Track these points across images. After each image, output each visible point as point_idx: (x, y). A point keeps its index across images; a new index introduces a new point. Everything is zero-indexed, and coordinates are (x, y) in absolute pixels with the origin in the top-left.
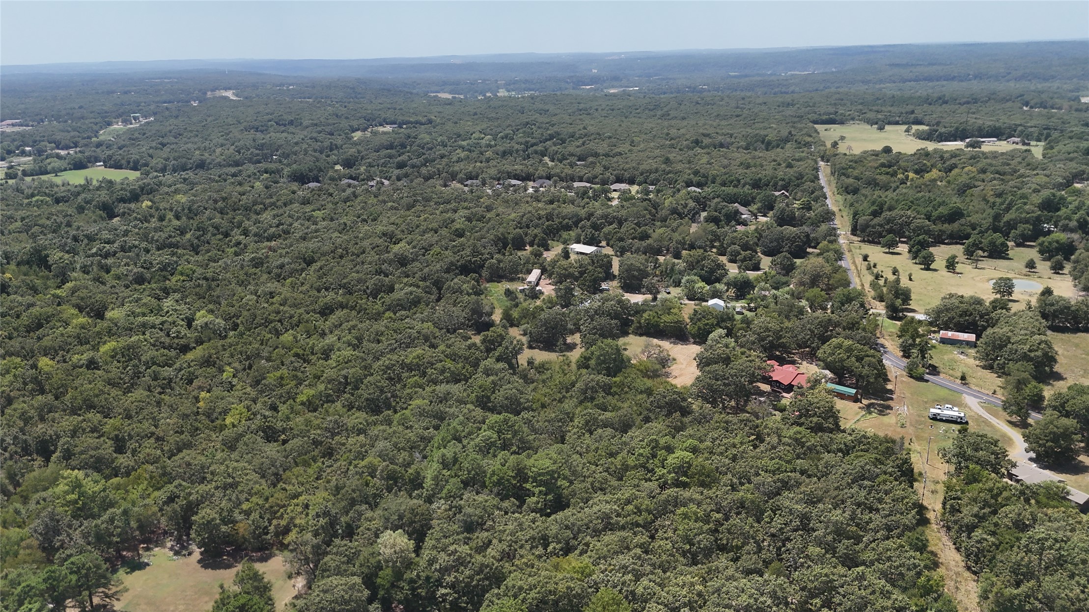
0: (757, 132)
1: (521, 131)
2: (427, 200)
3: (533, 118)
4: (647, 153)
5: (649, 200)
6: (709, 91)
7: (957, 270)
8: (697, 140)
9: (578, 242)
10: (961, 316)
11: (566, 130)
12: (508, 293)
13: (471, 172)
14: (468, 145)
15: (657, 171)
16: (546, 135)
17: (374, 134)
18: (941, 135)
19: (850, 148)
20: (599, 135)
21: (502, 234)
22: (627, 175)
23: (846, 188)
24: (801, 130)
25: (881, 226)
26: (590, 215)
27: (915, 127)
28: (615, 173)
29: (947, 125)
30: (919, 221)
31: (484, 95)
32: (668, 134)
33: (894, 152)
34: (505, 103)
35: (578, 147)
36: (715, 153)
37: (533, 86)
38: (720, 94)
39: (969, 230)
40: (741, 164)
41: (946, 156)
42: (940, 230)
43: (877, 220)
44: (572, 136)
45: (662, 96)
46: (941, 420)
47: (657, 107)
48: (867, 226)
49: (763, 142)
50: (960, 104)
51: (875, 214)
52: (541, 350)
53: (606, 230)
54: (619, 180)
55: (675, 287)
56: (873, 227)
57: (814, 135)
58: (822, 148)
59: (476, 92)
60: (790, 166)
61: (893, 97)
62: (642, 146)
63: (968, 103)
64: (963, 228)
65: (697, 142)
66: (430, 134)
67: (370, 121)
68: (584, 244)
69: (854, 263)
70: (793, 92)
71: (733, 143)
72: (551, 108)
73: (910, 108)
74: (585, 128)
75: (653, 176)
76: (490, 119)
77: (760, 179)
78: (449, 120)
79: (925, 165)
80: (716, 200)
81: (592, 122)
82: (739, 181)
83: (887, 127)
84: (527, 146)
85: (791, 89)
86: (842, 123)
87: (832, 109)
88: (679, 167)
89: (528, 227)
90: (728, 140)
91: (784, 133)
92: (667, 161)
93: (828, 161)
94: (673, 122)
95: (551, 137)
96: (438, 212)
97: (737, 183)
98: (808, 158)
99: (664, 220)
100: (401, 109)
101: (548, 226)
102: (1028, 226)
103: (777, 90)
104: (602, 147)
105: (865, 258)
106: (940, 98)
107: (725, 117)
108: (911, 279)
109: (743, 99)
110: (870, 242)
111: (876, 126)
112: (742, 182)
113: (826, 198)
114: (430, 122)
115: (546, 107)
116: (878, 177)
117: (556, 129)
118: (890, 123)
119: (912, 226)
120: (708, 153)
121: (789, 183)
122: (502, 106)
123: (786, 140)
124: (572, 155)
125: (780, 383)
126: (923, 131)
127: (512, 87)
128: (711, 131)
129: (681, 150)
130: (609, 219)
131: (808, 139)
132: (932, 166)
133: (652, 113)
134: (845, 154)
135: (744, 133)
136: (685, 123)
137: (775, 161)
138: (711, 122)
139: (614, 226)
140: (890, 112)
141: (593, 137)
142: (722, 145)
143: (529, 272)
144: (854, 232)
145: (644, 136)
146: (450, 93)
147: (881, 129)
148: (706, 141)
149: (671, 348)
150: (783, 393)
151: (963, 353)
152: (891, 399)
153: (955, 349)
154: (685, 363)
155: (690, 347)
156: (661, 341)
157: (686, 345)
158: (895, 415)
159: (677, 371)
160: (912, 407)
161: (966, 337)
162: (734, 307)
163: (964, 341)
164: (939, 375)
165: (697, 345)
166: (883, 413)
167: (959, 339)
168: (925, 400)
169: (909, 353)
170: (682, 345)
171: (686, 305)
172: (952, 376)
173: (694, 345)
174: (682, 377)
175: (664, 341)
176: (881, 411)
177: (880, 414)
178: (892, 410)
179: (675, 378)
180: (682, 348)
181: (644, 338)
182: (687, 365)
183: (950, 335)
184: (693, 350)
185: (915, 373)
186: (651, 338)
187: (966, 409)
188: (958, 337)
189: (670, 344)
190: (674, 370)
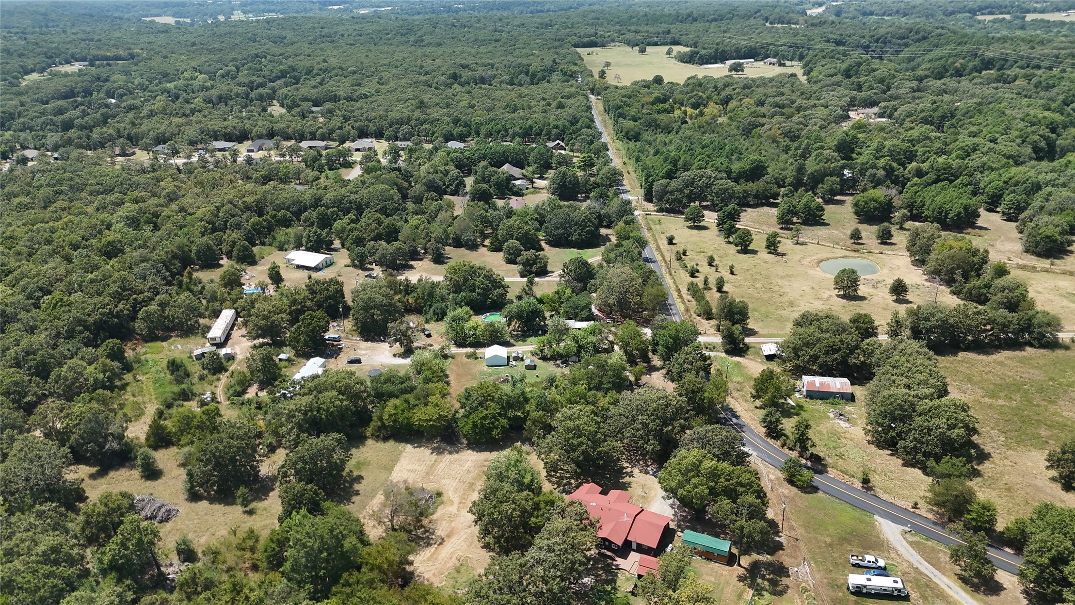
0: (520, 60)
1: (246, 67)
2: (77, 189)
3: (264, 48)
4: (397, 95)
5: (399, 169)
6: (465, 10)
7: (779, 250)
8: (455, 73)
9: (298, 247)
10: (827, 353)
11: (304, 63)
12: (174, 366)
13: (163, 134)
14: (175, 87)
15: (409, 119)
16: (276, 72)
17: (54, 75)
18: (701, 57)
19: (618, 77)
20: (341, 68)
21: (179, 248)
22: (372, 128)
23: (627, 133)
24: (565, 57)
25: (680, 191)
26: (317, 202)
27: (677, 49)
28: (357, 124)
29: (706, 46)
30: (721, 182)
31: (216, 18)
32: (422, 67)
33: (666, 81)
34: (233, 29)
35: (314, 87)
36: (476, 91)
37: (273, 7)
38: (476, 13)
39: (775, 189)
40: (507, 106)
41: (720, 85)
42: (745, 191)
43: (674, 184)
44: (309, 72)
45: (416, 17)
46: (869, 595)
47: (410, 31)
48: (664, 192)
49: (527, 74)
50: (708, 21)
51: (670, 175)
52: (212, 500)
53: (337, 225)
54: (363, 134)
55: (437, 320)
56: (672, 193)
57: (579, 62)
58: (590, 79)
59: (206, 14)
60: (561, 106)
61: (646, 15)
62: (392, 84)
63: (716, 20)
64: (769, 186)
65: (455, 77)
66: (127, 73)
67: (52, 58)
68: (308, 249)
69: (658, 248)
70: (548, 10)
71: (494, 77)
72: (289, 35)
73: (664, 27)
74: (325, 61)
75: (405, 128)
76: (210, 51)
77: (531, 127)
78: (158, 53)
79: (701, 97)
80: (483, 163)
81: (335, 52)
82: (506, 130)
83: (649, 49)
84: (252, 87)
85: (546, 7)
86: (603, 45)
87: (592, 31)
88: (435, 113)
89: (224, 229)
90: (489, 72)
91: (548, 62)
92: (422, 105)
93: (599, 94)
94: (428, 50)
95: (283, 74)
96: (90, 209)
97: (504, 133)
98: (578, 94)
99: (418, 200)
100: (99, 40)
101: (254, 225)
102: (834, 178)
103: (532, 8)
104: (343, 88)
105: (671, 241)
106: (689, 16)
107: (483, 43)
108: (732, 273)
109: (500, 20)
110: (669, 211)
111: (637, 48)
112: (511, 132)
113: (608, 150)
114: (132, 56)
115: (284, 33)
116: (656, 116)
117: (290, 62)
118: (649, 44)
119: (715, 189)
120: (469, 92)
121: (563, 131)
122: (230, 33)
123: (552, 70)
124: (305, 99)
125: (611, 542)
126: (685, 54)
127: (248, 8)
128: (470, 61)
129: (436, 88)
130: (342, 207)
131: (575, 68)
132: (707, 97)
133: (404, 39)
134: (617, 87)
135: (505, 62)
136: (440, 51)
137: (544, 99)
138: (469, 49)
139: (351, 216)
140: (647, 32)
141: (334, 72)
142: (483, 80)
143: (216, 314)
144: (648, 198)
145: (394, 71)
146: (174, 16)
147: (643, 51)
148: (466, 74)
149: (433, 465)
150: (617, 559)
151: (841, 415)
152: (779, 546)
153: (828, 406)
154: (456, 501)
155: (464, 458)
156: (418, 449)
157: (457, 452)
158: (797, 592)
159: (444, 522)
160: (815, 562)
161: (838, 386)
162: (521, 356)
163: (838, 393)
164: (827, 472)
165: (473, 449)
166: (779, 588)
167: (831, 390)
168: (828, 540)
169: (777, 432)
170: (450, 453)
171: (453, 357)
172: (845, 472)
173: (470, 451)
174: (453, 540)
175: (422, 448)
176: (774, 583)
177: (774, 593)
178: (788, 576)
179: (441, 544)
180: (451, 462)
181: (391, 444)
182: (460, 503)
183: (817, 385)
184: (469, 464)
185: (799, 480)
186: (402, 442)
187: (893, 555)
188: (829, 387)
189: (432, 453)
190: (439, 522)
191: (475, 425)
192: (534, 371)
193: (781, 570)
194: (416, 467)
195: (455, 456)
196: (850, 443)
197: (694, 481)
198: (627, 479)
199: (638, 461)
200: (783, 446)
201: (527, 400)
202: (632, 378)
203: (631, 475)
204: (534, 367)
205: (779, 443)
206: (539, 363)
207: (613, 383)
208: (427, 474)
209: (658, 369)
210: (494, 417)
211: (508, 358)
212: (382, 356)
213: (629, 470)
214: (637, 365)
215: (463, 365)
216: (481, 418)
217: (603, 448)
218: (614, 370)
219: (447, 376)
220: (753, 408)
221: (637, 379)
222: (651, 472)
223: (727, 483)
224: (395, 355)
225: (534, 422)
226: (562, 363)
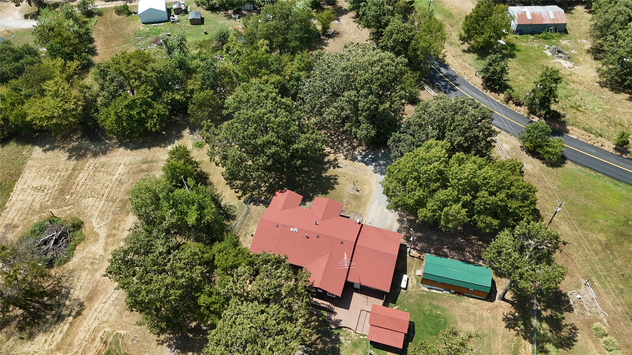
149: (70, 176)
150: (336, 309)
151: (559, 52)
153: (542, 42)
154: (103, 232)
155: (114, 161)
156: (50, 153)
157: (104, 153)
158: (590, 335)
159: (84, 274)
160: (599, 278)
161: (552, 16)
162: (183, 7)
163: (551, 25)
164: (567, 132)
165: (127, 146)
166: (564, 333)
167: (545, 22)
168: (602, 237)
169: (500, 85)
170: (95, 155)
171: (100, 14)
172: (589, 130)
173: (121, 149)
174: (97, 305)
175: (56, 151)
176: (555, 325)
177: (560, 343)
178: (571, 308)
179: (79, 314)
180: (96, 170)
181: (12, 147)
182: (108, 236)
183: (529, 17)
184: (121, 169)
185: (547, 152)
186: (27, 143)
188: (543, 19)
189: (69, 158)
190: (77, 274)
191: (119, 118)
192: (202, 27)
193: (559, 300)
194: (46, 182)
195: (102, 159)
196: (581, 88)
197: (441, 194)
198: (331, 172)
199: (341, 142)
200: (507, 101)
201: (190, 72)
202: (319, 28)
203: (335, 164)
204: (201, 21)
205: (502, 96)
206: (207, 15)
207: (301, 40)
208: (62, 192)
209: (345, 12)
210: (145, 103)
211: (169, 10)
212: (10, 18)
213: (332, 157)
214: (323, 9)
215: (114, 23)
216: (127, 106)
217: (300, 145)
218: (301, 21)
219: (91, 41)
220: (461, 53)
221: (325, 28)
222: (359, 158)
223: (492, 198)
224: (26, 17)
225: (201, 105)
226: (235, 13)
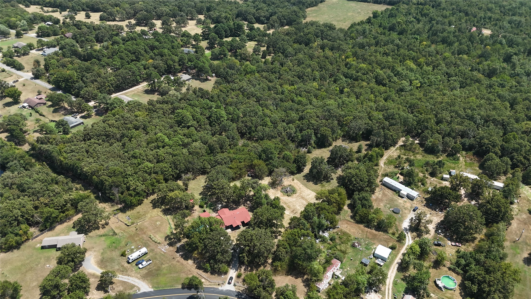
152: (177, 252)
158: (162, 241)
160: (162, 254)
166: (167, 239)
176: (170, 239)
177: (168, 236)
178: (167, 244)
187: (139, 275)
193: (171, 244)
